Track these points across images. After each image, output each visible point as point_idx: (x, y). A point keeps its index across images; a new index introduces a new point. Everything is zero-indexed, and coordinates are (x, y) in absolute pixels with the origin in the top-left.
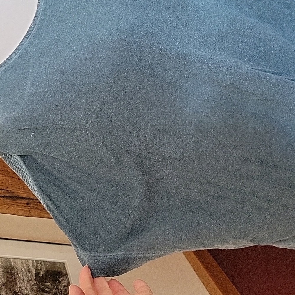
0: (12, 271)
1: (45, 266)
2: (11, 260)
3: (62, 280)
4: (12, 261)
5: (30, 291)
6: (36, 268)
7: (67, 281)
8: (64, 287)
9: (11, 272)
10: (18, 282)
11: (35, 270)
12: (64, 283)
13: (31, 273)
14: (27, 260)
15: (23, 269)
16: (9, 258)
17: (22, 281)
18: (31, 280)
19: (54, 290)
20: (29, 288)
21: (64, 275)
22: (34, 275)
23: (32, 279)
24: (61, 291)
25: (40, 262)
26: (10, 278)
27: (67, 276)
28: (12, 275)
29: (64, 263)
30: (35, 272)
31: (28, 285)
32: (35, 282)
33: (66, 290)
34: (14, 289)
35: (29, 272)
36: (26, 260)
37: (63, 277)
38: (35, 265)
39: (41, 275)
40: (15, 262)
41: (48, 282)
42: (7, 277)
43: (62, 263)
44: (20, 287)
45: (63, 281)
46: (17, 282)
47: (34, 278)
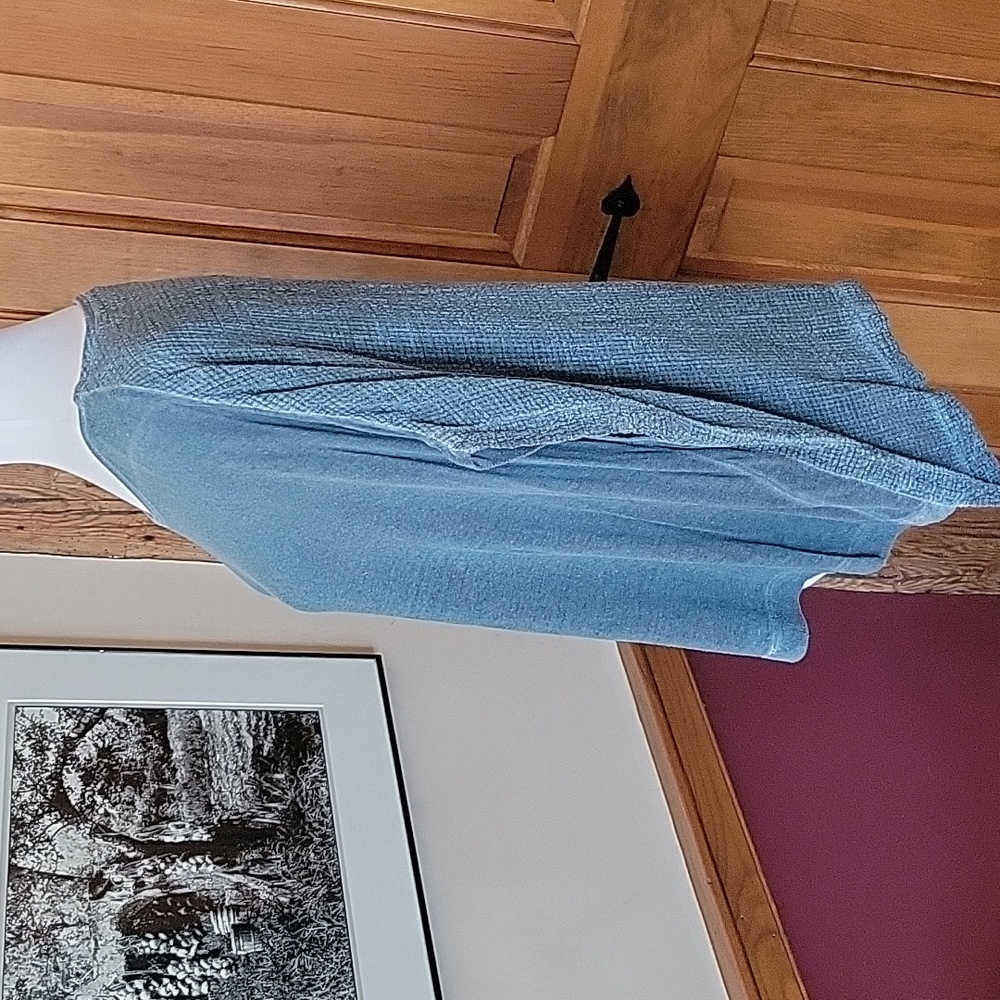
0: (203, 745)
1: (276, 725)
2: (201, 714)
3: (310, 763)
4: (202, 717)
5: (241, 800)
6: (254, 733)
7: (322, 765)
8: (313, 783)
9: (201, 750)
10: (216, 776)
11: (251, 739)
12: (314, 771)
13: (244, 750)
14: (235, 712)
15: (227, 739)
16: (197, 710)
17: (223, 773)
18: (243, 769)
19: (291, 795)
20: (238, 791)
21: (315, 749)
22: (250, 753)
23: (246, 766)
24: (307, 793)
25: (264, 714)
26: (199, 768)
27: (323, 751)
28: (202, 757)
29: (317, 713)
30: (251, 746)
31: (236, 784)
32: (252, 775)
33: (317, 792)
34: (206, 796)
35: (239, 744)
36: (233, 711)
37: (313, 755)
38: (253, 725)
39: (265, 754)
40: (209, 720)
41: (278, 773)
42: (192, 765)
43: (313, 712)
44: (220, 791)
45: (313, 765)
46: (213, 775)
47: (250, 763)
